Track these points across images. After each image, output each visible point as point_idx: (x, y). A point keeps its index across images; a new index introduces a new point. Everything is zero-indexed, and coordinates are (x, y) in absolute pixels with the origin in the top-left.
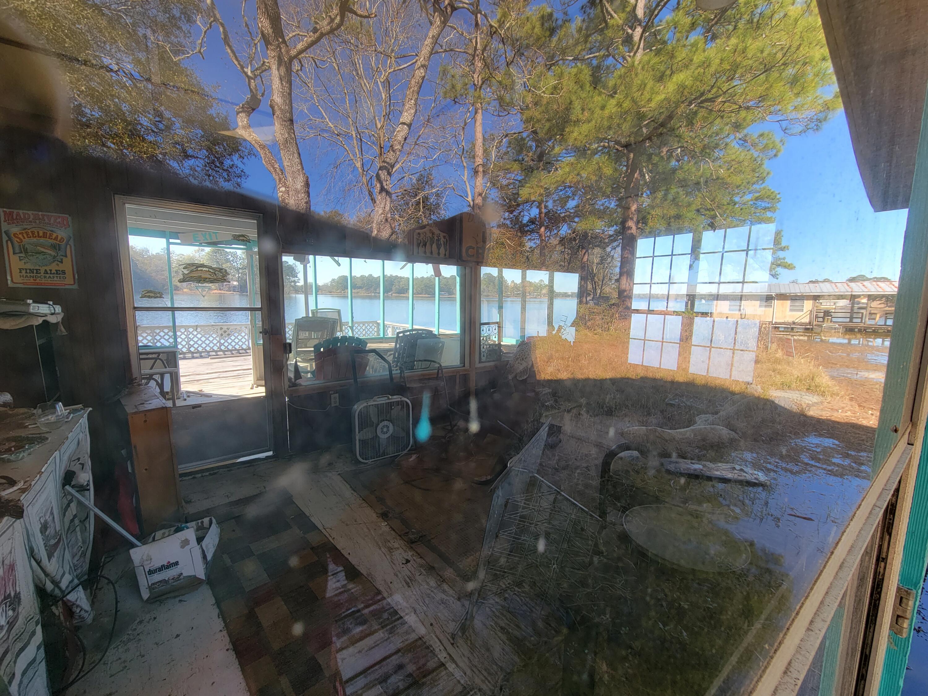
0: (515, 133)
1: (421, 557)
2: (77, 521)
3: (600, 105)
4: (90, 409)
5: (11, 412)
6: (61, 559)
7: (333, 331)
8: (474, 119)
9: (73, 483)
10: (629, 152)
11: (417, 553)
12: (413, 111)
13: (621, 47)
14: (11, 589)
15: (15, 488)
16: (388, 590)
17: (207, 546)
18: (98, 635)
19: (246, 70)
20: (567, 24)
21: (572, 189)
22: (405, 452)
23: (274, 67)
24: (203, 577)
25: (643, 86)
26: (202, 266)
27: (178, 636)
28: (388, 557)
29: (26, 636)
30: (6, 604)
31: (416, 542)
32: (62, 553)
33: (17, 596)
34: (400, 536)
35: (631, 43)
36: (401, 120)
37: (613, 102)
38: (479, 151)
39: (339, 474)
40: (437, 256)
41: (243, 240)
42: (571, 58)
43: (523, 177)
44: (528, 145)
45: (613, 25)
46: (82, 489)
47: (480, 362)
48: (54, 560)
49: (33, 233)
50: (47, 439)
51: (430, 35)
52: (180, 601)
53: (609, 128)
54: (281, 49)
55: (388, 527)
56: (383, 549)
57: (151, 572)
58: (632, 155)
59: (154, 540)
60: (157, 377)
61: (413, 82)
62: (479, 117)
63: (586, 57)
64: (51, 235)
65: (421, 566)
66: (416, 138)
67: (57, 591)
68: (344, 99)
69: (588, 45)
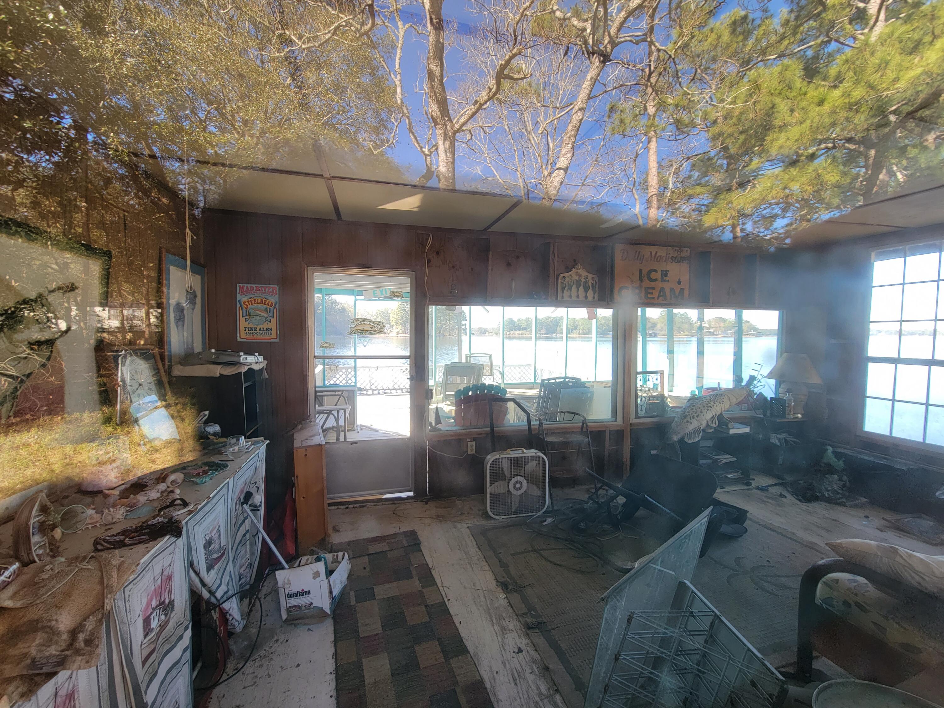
0: (698, 155)
1: (536, 650)
2: (248, 536)
3: (816, 100)
4: (268, 441)
5: (215, 441)
6: (222, 571)
7: (479, 377)
8: (647, 149)
9: (249, 503)
10: (869, 148)
11: (532, 643)
12: (569, 155)
13: (848, 26)
14: (167, 596)
15: (186, 510)
16: (492, 681)
17: (334, 581)
18: (246, 643)
19: (424, 149)
20: (767, 22)
21: (781, 205)
22: (540, 513)
23: (441, 143)
24: (328, 611)
25: (883, 65)
26: (365, 320)
27: (298, 665)
28: (500, 639)
29: (174, 639)
30: (160, 609)
31: (533, 628)
32: (225, 565)
33: (172, 603)
34: (517, 615)
35: (864, 19)
36: (557, 166)
37: (837, 93)
38: (653, 180)
39: (468, 527)
40: (584, 299)
41: (398, 297)
42: (774, 57)
43: (711, 200)
44: (718, 164)
45: (834, 5)
46: (255, 509)
47: (637, 417)
48: (213, 572)
49: (255, 300)
50: (227, 466)
51: (589, 77)
52: (309, 629)
53: (834, 124)
54: (446, 126)
55: (506, 601)
56: (495, 627)
57: (290, 596)
58: (873, 152)
59: (299, 566)
60: (335, 413)
61: (570, 127)
62: (653, 145)
63: (796, 51)
64: (265, 301)
65: (534, 662)
66: (583, 179)
67: (213, 600)
68: (514, 155)
69: (799, 36)
